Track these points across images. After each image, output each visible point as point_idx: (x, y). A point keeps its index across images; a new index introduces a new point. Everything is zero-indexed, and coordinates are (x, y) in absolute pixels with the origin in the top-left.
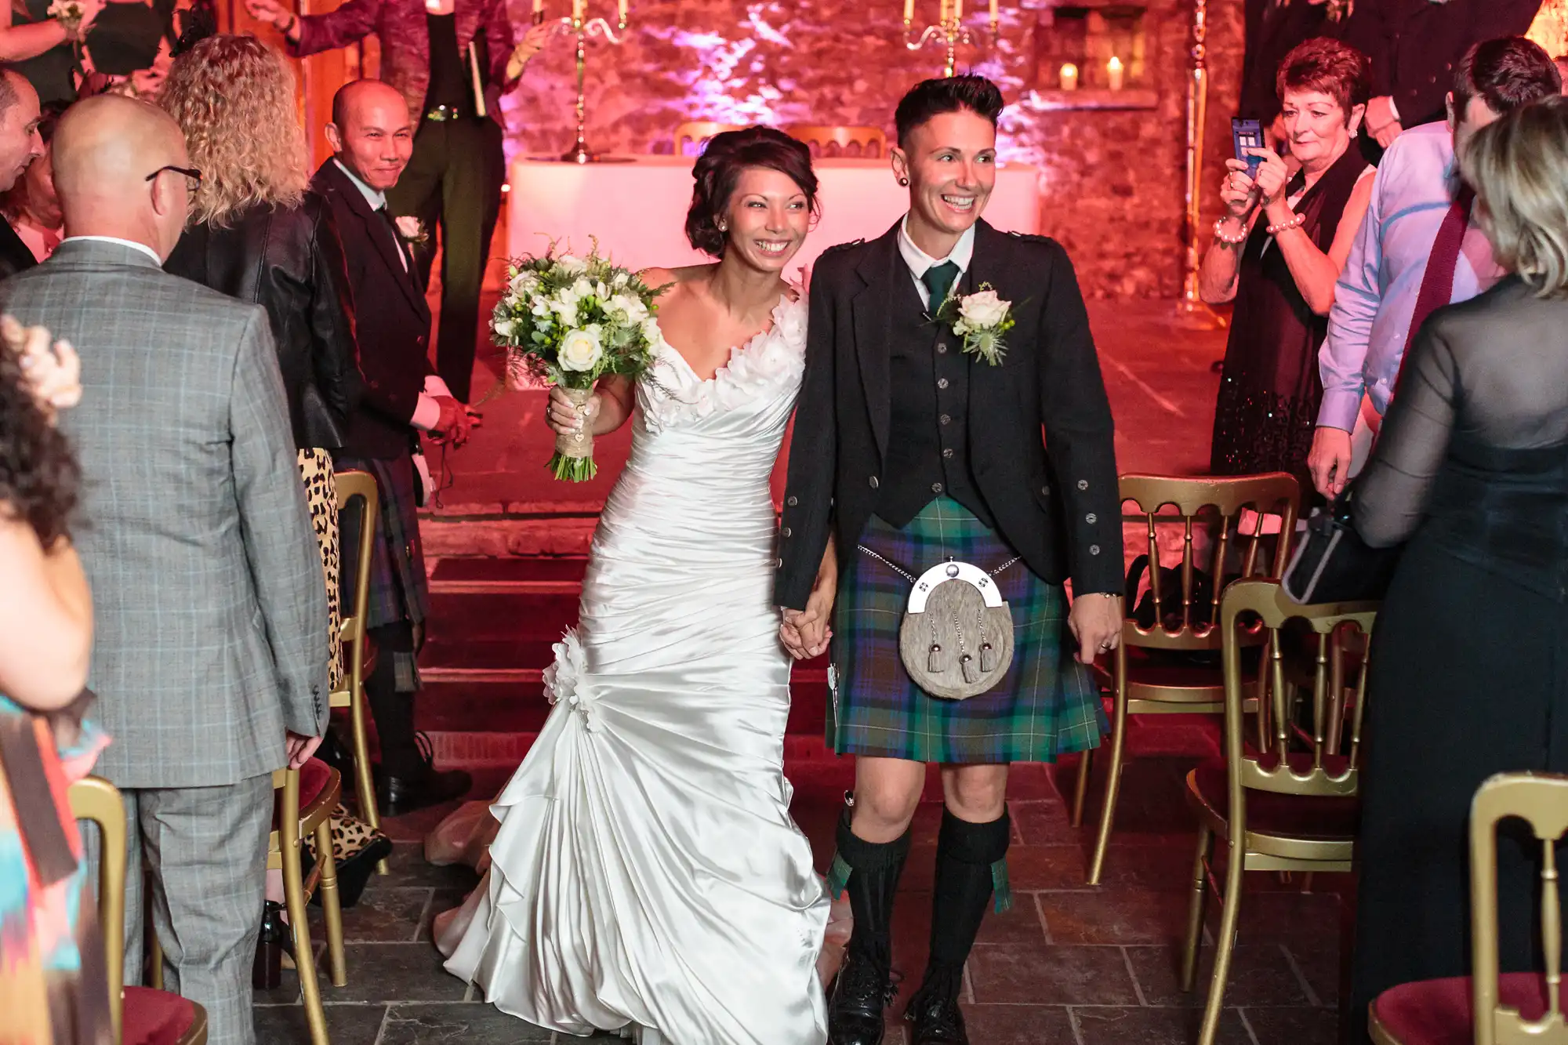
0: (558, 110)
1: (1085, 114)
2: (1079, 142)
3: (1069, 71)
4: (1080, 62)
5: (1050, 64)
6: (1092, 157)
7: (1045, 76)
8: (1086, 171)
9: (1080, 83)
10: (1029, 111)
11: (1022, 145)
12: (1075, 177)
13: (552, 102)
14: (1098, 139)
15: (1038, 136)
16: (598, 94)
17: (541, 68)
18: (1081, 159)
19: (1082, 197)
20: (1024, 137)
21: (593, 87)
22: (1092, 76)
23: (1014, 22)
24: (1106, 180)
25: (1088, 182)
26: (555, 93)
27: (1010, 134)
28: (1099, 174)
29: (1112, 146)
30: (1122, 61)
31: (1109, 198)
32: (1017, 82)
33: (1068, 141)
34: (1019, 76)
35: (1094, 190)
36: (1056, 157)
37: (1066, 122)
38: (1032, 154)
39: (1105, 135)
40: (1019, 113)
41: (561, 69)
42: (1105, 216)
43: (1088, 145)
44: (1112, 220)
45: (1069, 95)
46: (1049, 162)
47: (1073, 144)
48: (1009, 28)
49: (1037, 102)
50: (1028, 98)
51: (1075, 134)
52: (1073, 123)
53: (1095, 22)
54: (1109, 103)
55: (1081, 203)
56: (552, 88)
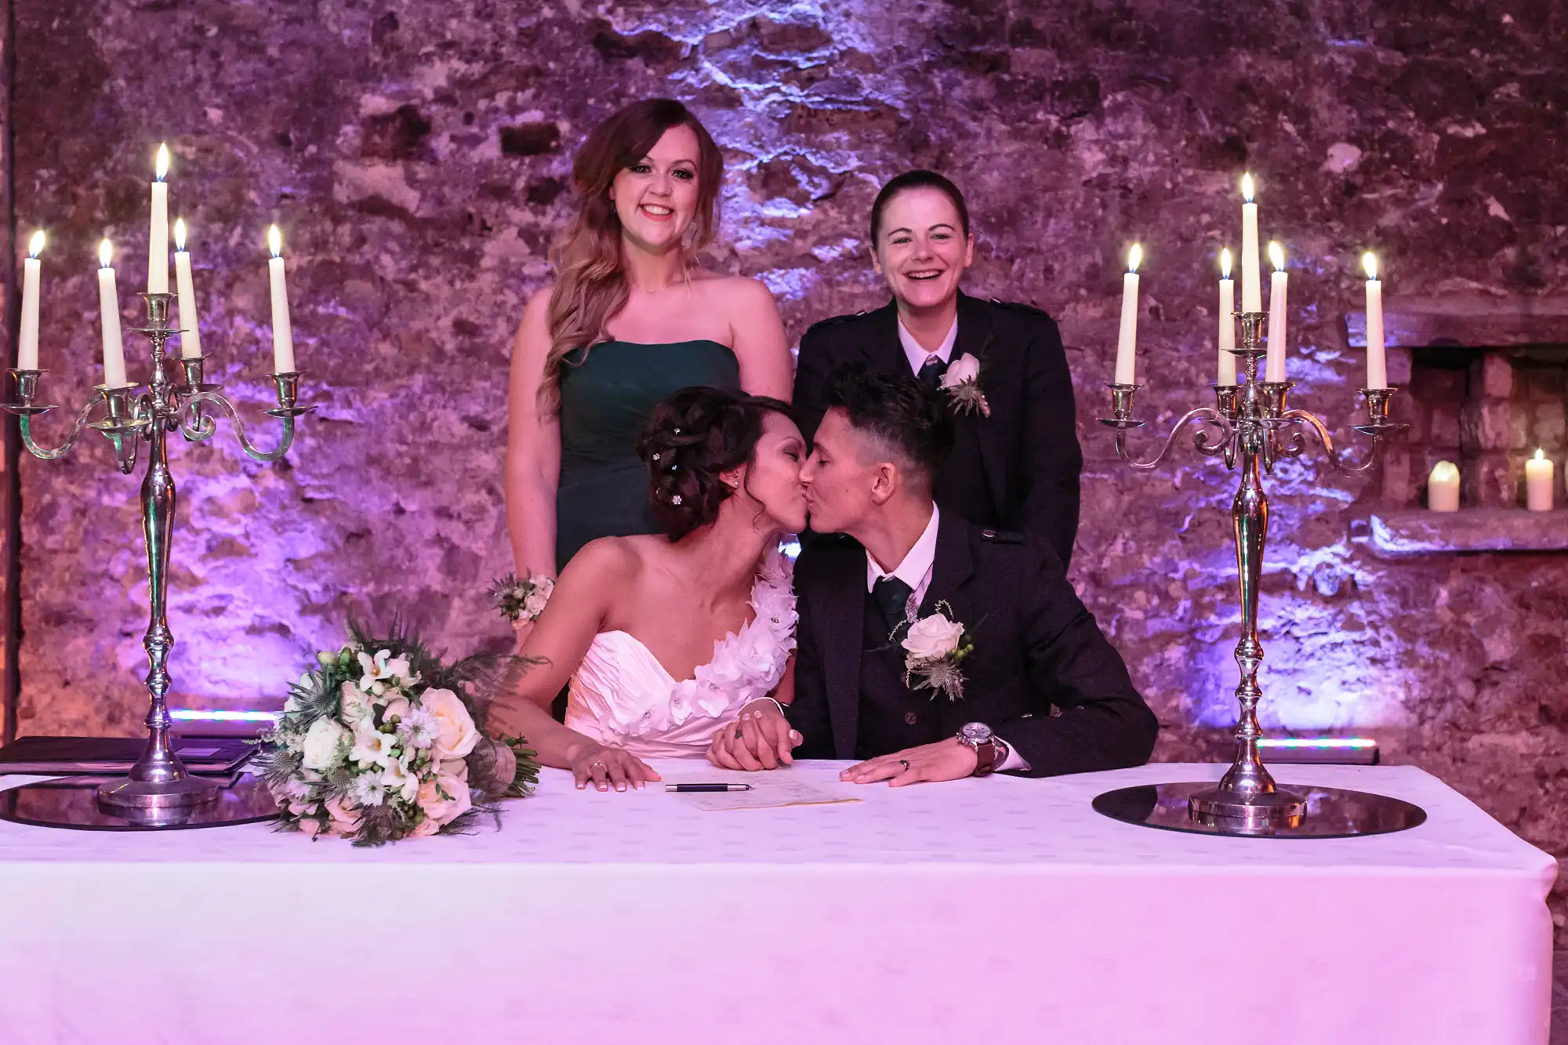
0: (412, 557)
1: (1481, 561)
2: (1471, 618)
3: (1445, 475)
4: (1466, 456)
5: (1406, 459)
6: (1498, 649)
7: (1398, 486)
8: (1486, 676)
9: (1467, 497)
10: (1367, 556)
11: (1352, 624)
12: (1466, 689)
13: (399, 541)
14: (1512, 615)
15: (1386, 606)
16: (487, 528)
17: (374, 473)
18: (1474, 648)
19: (1478, 731)
20: (1356, 608)
21: (480, 510)
22: (1494, 483)
23: (1329, 375)
24: (1527, 697)
25: (1493, 700)
26: (402, 523)
27: (1327, 601)
28: (1513, 682)
29: (1538, 625)
30: (1550, 453)
31: (1533, 731)
32: (1342, 497)
33: (1448, 616)
34: (1347, 488)
35: (1504, 717)
36: (1423, 649)
37: (1442, 580)
38: (1376, 643)
39: (1522, 603)
40: (1346, 561)
41: (417, 475)
42: (1528, 768)
43: (1491, 624)
44: (1541, 777)
45: (1449, 522)
46: (1408, 659)
47: (1459, 622)
48: (1322, 386)
49: (1382, 537)
50: (1367, 530)
51: (1463, 602)
52: (1456, 581)
53: (1498, 377)
54: (1532, 539)
55: (1474, 742)
56: (400, 511)
